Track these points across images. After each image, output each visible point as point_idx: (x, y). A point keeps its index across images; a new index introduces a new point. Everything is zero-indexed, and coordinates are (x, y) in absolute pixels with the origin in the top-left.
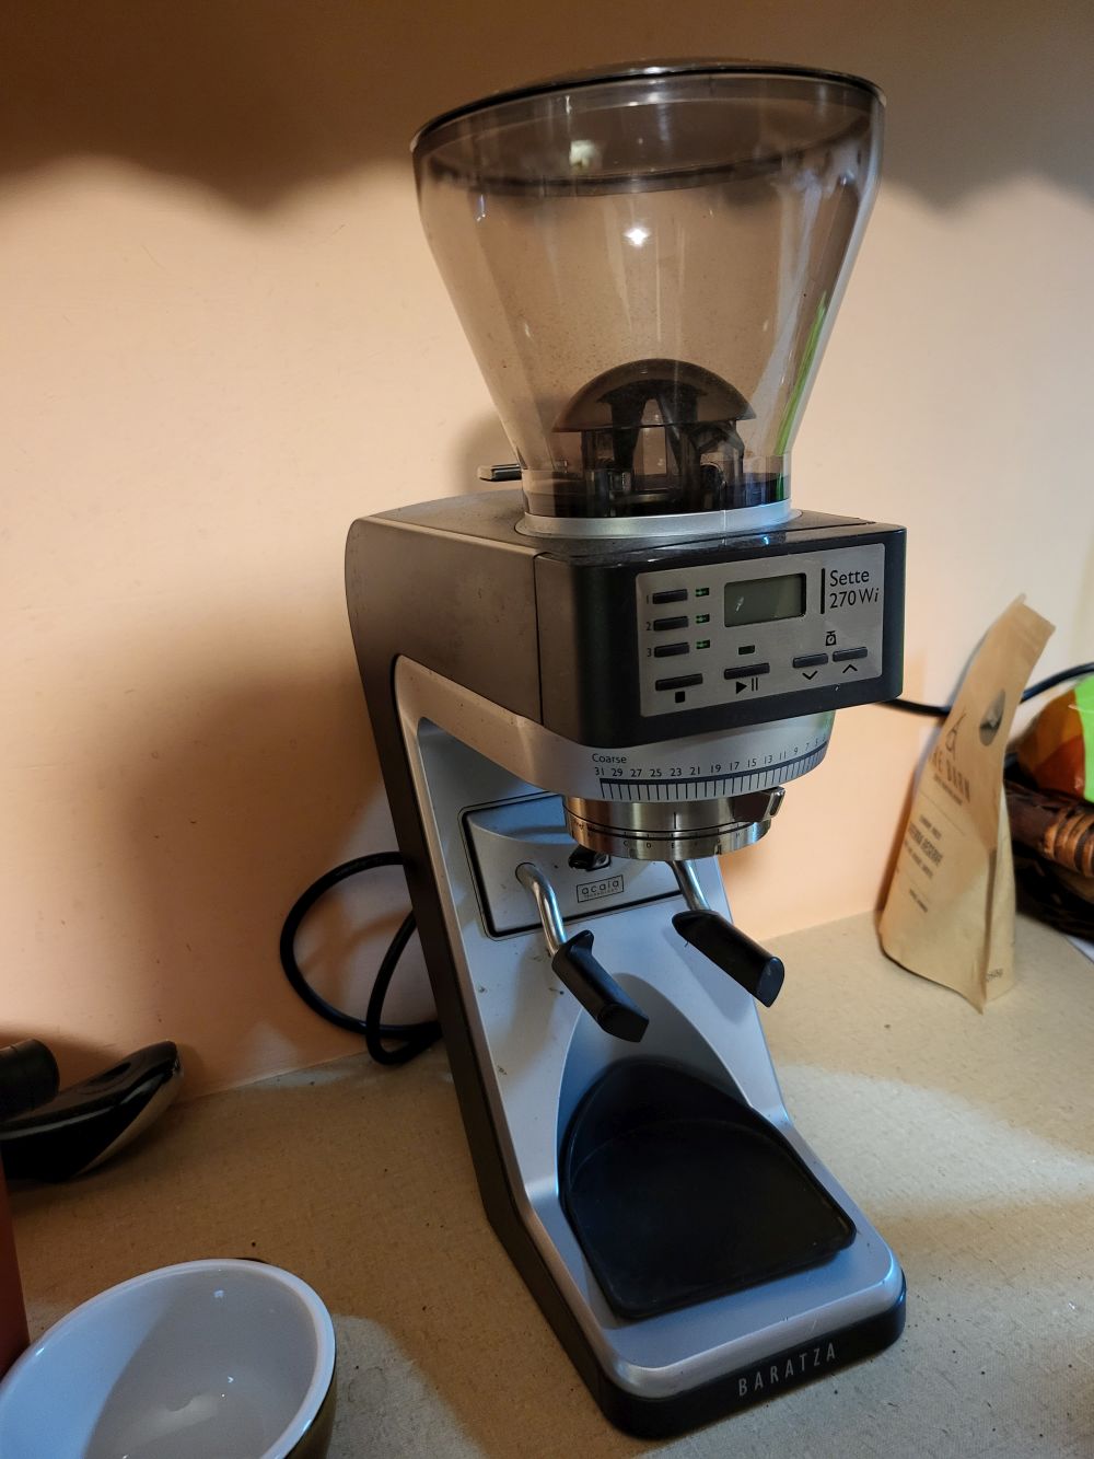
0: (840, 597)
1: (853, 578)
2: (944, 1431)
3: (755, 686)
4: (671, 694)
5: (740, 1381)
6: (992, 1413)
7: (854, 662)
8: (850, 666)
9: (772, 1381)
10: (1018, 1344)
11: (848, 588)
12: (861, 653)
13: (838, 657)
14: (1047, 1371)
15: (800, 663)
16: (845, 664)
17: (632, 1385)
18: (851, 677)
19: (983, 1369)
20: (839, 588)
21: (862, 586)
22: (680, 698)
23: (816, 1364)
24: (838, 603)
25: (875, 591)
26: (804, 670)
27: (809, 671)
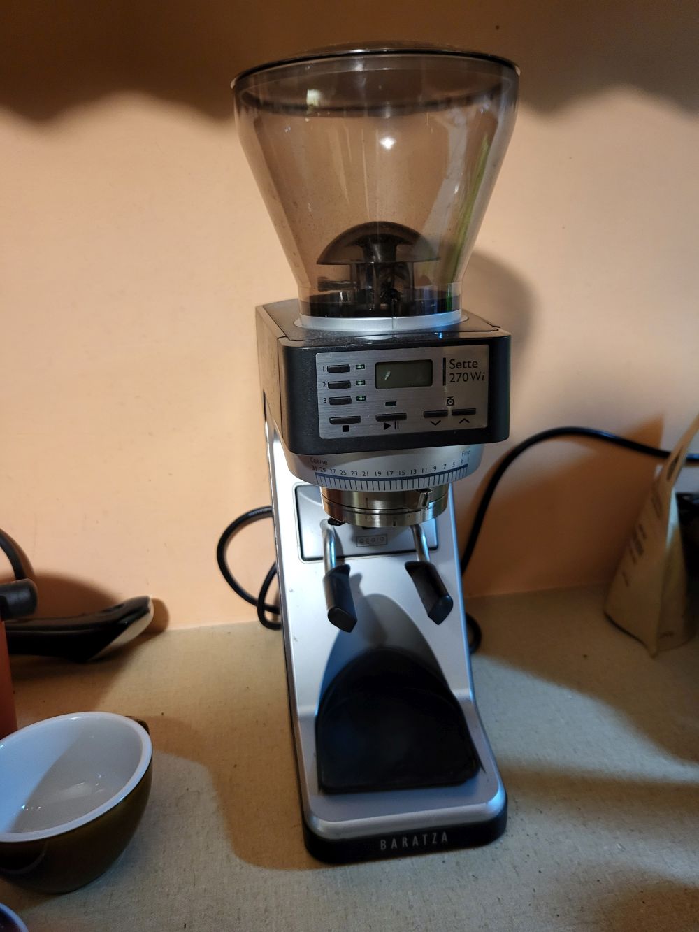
0: (458, 376)
1: (466, 365)
2: (499, 899)
3: (397, 427)
4: (340, 427)
5: (382, 841)
6: (534, 896)
7: (468, 417)
8: (464, 419)
9: (403, 846)
10: (571, 861)
11: (462, 371)
12: (472, 412)
13: (455, 413)
14: (582, 879)
15: (428, 415)
16: (462, 417)
17: (319, 831)
18: (464, 426)
19: (541, 870)
20: (456, 371)
21: (473, 370)
22: (346, 429)
23: (434, 842)
24: (455, 379)
25: (482, 374)
26: (431, 419)
27: (435, 420)
